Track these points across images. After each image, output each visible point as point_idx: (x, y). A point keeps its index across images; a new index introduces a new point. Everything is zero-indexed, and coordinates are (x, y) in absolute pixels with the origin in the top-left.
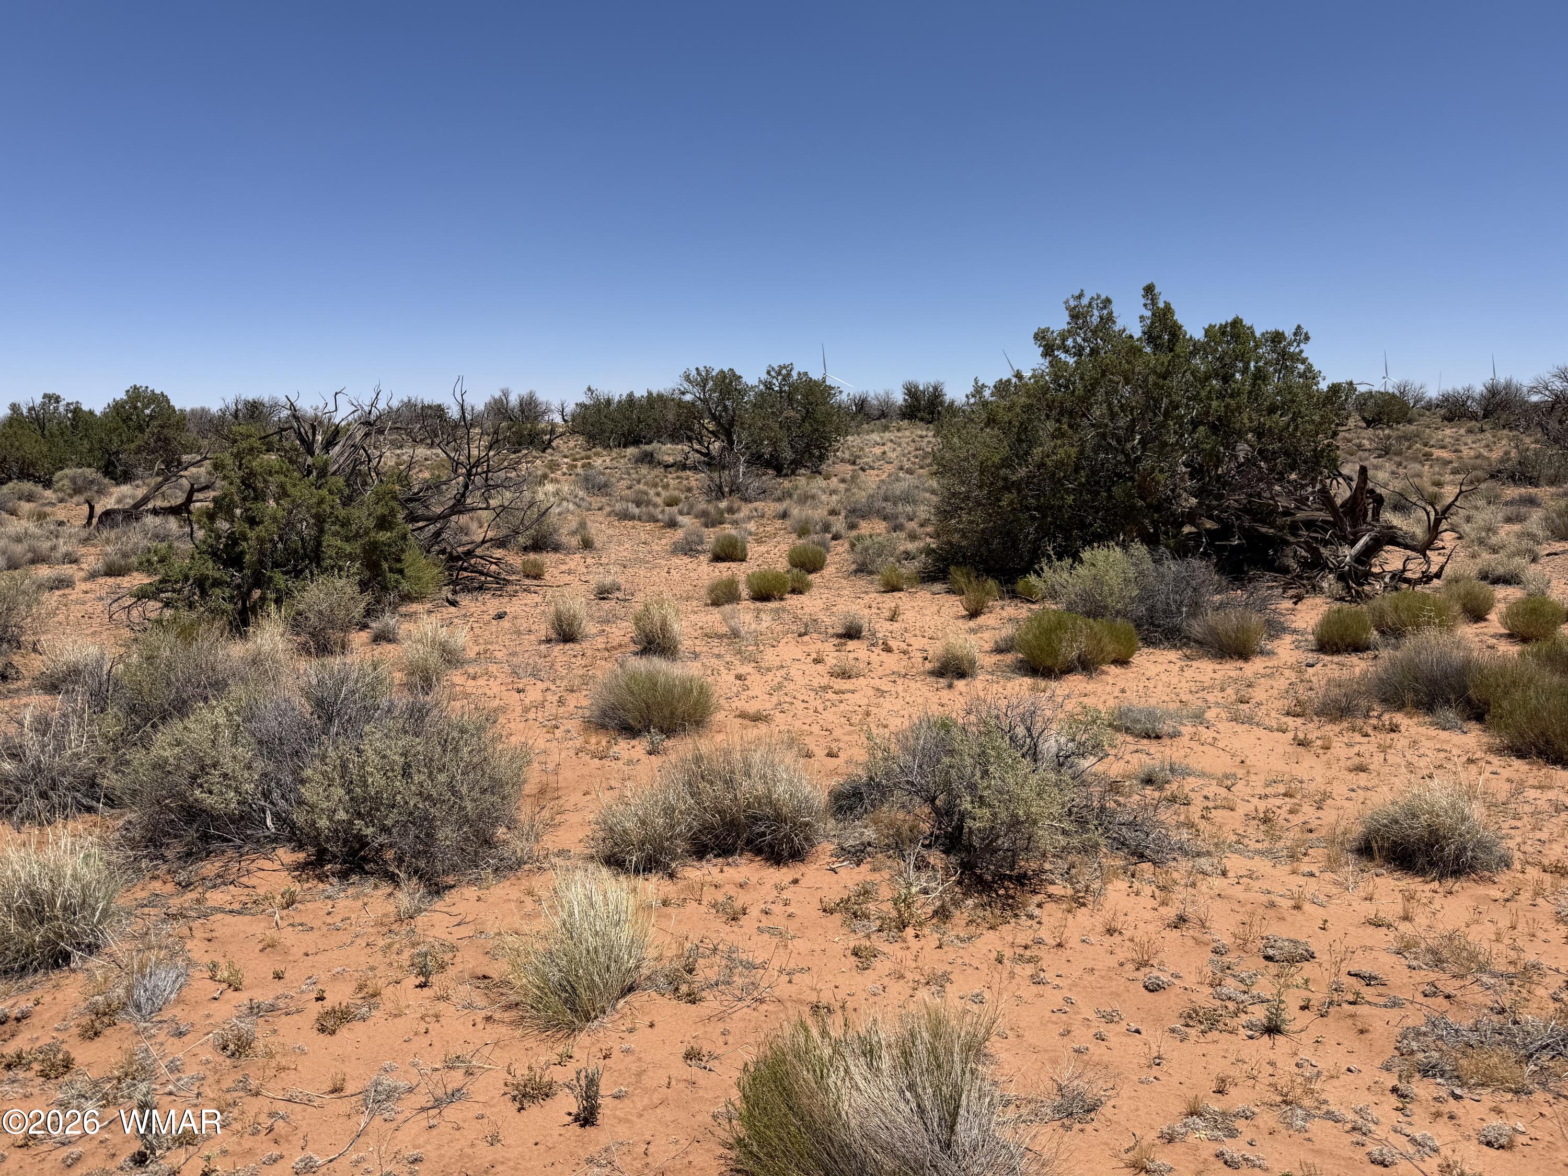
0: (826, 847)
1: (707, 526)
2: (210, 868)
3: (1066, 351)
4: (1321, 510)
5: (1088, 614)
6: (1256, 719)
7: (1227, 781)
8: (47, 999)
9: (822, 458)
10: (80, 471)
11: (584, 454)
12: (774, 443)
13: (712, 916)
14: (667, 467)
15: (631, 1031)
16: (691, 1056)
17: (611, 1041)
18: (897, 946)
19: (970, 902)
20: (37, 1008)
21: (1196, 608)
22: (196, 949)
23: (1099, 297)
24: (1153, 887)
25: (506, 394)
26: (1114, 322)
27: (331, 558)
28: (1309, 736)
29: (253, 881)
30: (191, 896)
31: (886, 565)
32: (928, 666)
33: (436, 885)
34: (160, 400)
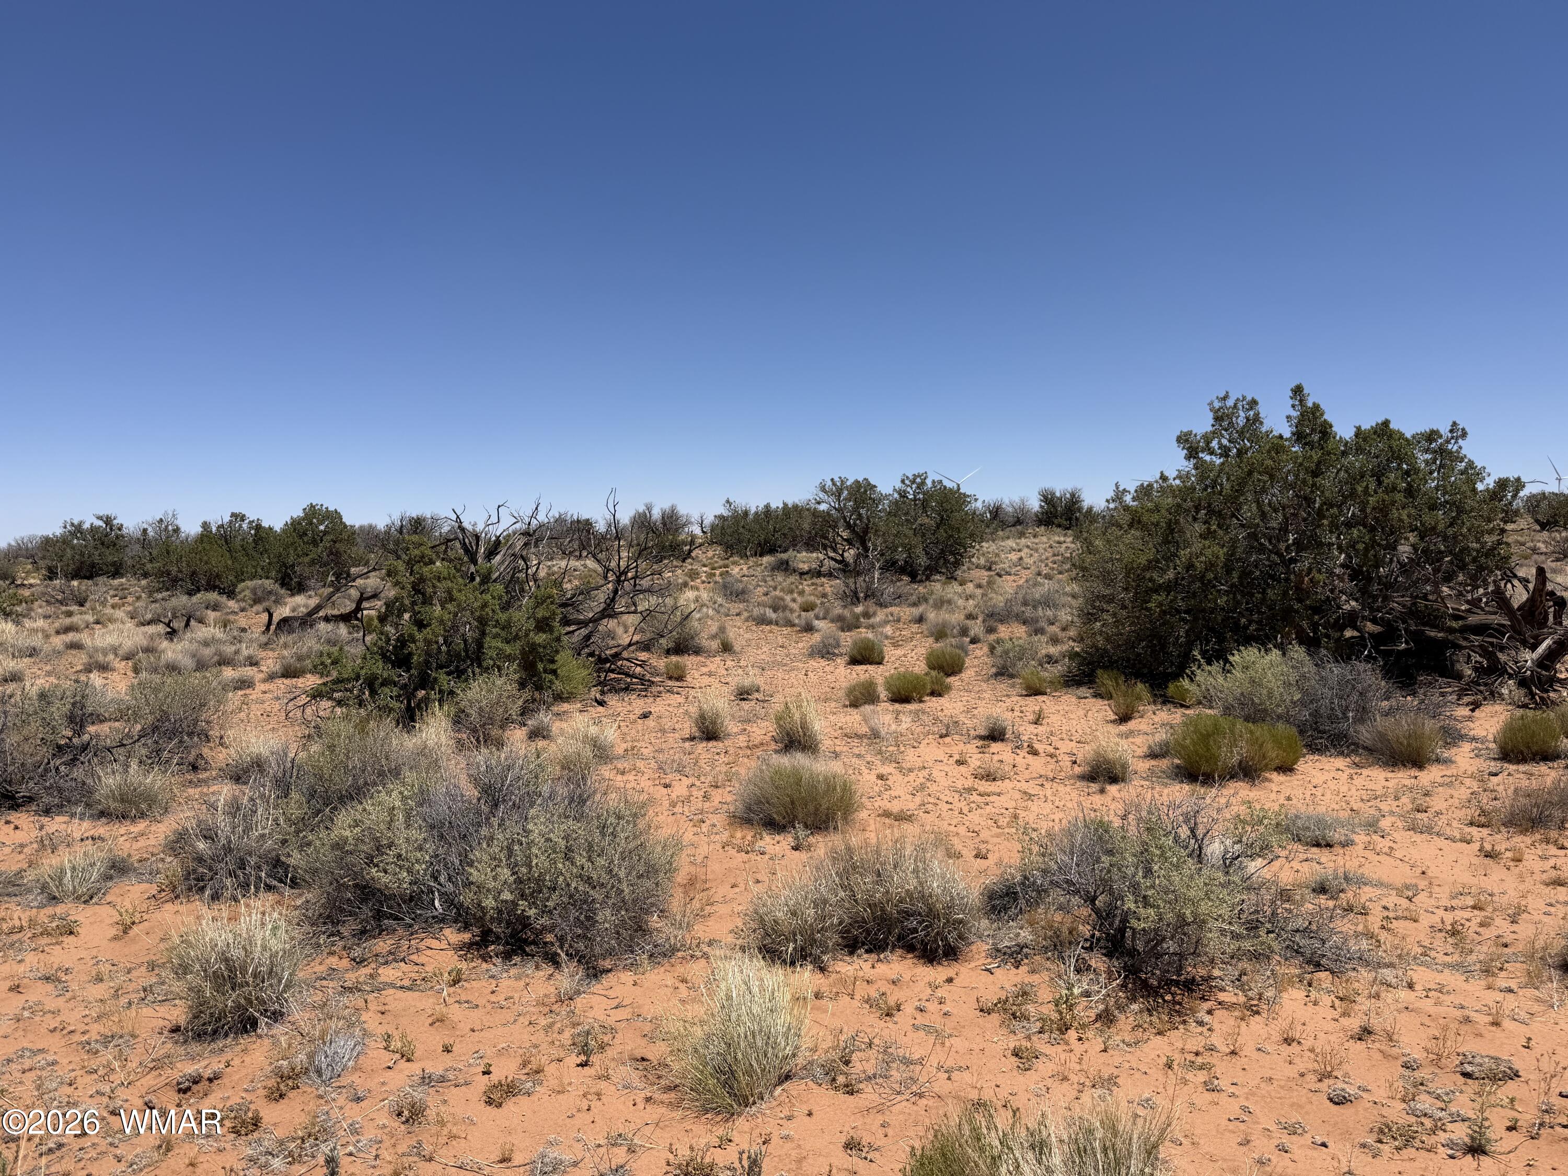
0: (980, 949)
1: (843, 630)
2: (383, 945)
3: (1212, 453)
4: (1495, 613)
5: (1247, 719)
6: (1436, 829)
7: (1409, 892)
8: (236, 1062)
9: (957, 564)
10: (260, 582)
11: (721, 563)
12: (909, 549)
13: (865, 1011)
14: (802, 574)
15: (789, 1118)
16: (851, 1146)
17: (770, 1126)
18: (1059, 1048)
19: (1135, 1007)
20: (227, 1070)
21: (1363, 714)
22: (370, 1021)
23: (1244, 398)
24: (1333, 997)
25: (649, 508)
26: (1261, 423)
27: (491, 658)
28: (1497, 848)
29: (421, 959)
30: (364, 971)
31: (1028, 669)
32: (1077, 770)
33: (594, 968)
34: (334, 517)
